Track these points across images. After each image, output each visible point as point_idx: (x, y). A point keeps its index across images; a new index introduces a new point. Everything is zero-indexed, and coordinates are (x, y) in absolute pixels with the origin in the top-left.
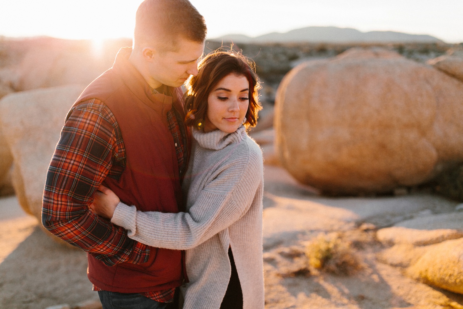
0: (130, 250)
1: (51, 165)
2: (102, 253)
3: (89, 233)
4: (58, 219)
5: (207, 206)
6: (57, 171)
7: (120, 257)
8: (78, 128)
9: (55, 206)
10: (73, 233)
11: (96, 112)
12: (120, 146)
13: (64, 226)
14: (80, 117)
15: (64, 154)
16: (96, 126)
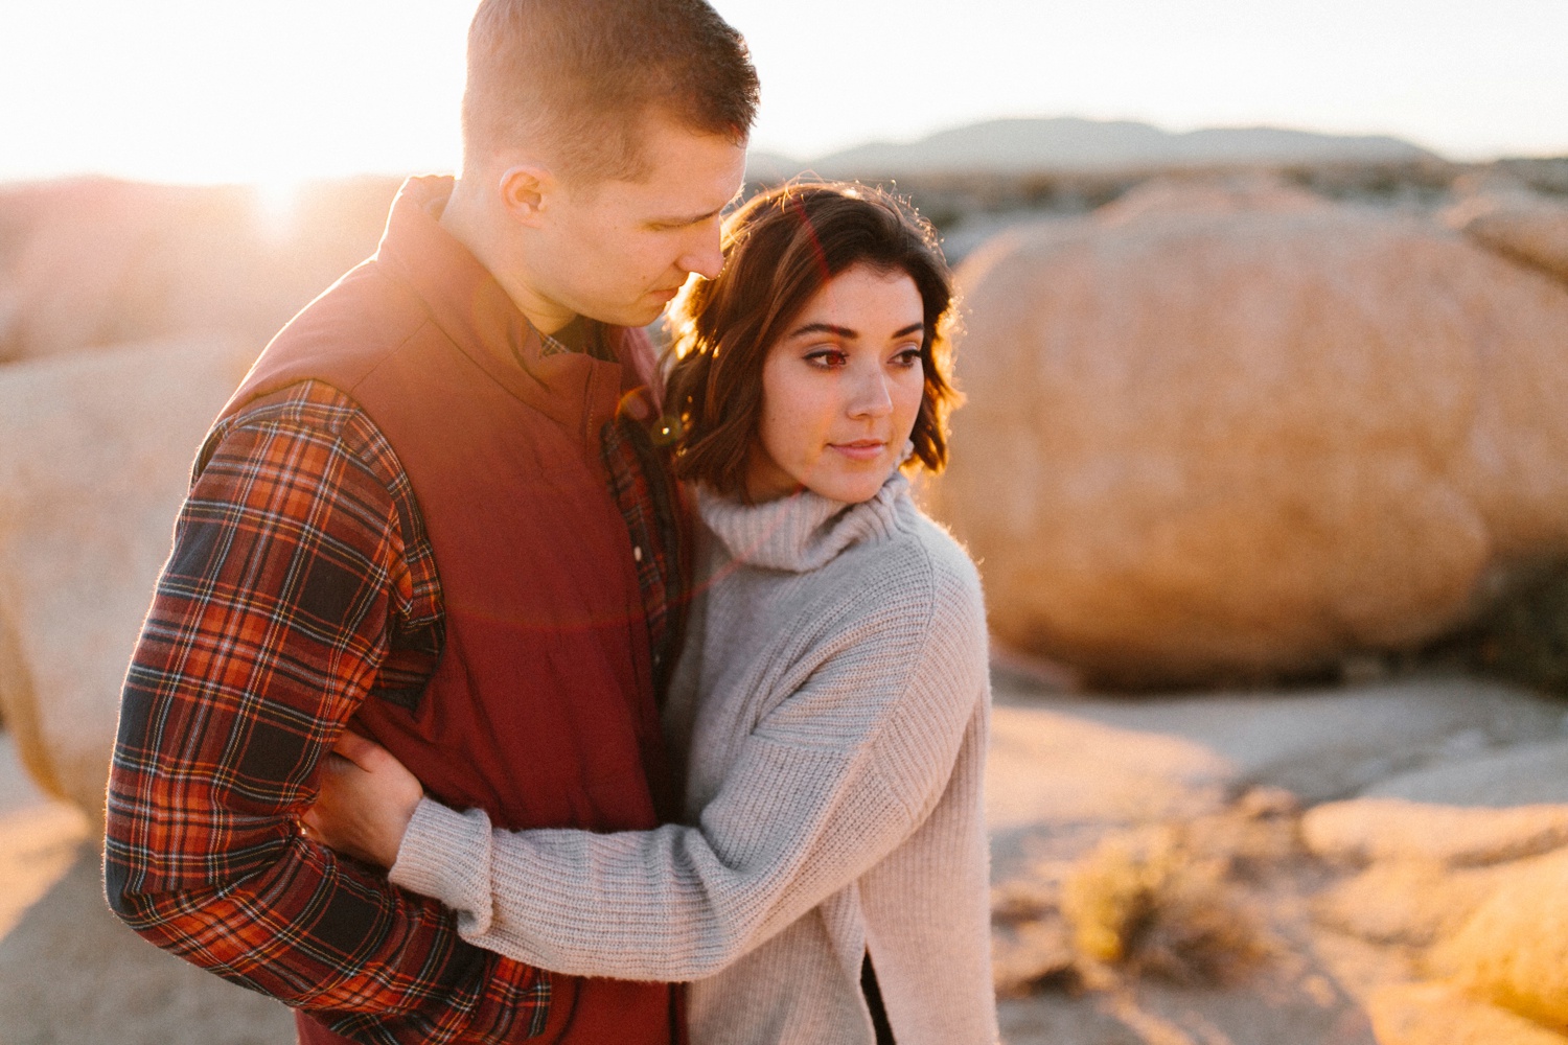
0: (473, 994)
1: (138, 662)
2: (358, 1009)
3: (305, 933)
4: (172, 885)
5: (771, 801)
6: (165, 687)
7: (434, 1026)
8: (246, 506)
9: (160, 831)
10: (238, 936)
11: (318, 438)
12: (420, 570)
13: (200, 911)
14: (252, 461)
15: (192, 613)
16: (319, 492)
